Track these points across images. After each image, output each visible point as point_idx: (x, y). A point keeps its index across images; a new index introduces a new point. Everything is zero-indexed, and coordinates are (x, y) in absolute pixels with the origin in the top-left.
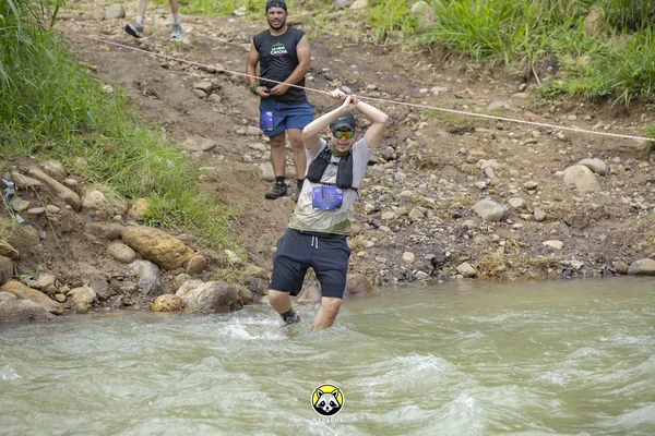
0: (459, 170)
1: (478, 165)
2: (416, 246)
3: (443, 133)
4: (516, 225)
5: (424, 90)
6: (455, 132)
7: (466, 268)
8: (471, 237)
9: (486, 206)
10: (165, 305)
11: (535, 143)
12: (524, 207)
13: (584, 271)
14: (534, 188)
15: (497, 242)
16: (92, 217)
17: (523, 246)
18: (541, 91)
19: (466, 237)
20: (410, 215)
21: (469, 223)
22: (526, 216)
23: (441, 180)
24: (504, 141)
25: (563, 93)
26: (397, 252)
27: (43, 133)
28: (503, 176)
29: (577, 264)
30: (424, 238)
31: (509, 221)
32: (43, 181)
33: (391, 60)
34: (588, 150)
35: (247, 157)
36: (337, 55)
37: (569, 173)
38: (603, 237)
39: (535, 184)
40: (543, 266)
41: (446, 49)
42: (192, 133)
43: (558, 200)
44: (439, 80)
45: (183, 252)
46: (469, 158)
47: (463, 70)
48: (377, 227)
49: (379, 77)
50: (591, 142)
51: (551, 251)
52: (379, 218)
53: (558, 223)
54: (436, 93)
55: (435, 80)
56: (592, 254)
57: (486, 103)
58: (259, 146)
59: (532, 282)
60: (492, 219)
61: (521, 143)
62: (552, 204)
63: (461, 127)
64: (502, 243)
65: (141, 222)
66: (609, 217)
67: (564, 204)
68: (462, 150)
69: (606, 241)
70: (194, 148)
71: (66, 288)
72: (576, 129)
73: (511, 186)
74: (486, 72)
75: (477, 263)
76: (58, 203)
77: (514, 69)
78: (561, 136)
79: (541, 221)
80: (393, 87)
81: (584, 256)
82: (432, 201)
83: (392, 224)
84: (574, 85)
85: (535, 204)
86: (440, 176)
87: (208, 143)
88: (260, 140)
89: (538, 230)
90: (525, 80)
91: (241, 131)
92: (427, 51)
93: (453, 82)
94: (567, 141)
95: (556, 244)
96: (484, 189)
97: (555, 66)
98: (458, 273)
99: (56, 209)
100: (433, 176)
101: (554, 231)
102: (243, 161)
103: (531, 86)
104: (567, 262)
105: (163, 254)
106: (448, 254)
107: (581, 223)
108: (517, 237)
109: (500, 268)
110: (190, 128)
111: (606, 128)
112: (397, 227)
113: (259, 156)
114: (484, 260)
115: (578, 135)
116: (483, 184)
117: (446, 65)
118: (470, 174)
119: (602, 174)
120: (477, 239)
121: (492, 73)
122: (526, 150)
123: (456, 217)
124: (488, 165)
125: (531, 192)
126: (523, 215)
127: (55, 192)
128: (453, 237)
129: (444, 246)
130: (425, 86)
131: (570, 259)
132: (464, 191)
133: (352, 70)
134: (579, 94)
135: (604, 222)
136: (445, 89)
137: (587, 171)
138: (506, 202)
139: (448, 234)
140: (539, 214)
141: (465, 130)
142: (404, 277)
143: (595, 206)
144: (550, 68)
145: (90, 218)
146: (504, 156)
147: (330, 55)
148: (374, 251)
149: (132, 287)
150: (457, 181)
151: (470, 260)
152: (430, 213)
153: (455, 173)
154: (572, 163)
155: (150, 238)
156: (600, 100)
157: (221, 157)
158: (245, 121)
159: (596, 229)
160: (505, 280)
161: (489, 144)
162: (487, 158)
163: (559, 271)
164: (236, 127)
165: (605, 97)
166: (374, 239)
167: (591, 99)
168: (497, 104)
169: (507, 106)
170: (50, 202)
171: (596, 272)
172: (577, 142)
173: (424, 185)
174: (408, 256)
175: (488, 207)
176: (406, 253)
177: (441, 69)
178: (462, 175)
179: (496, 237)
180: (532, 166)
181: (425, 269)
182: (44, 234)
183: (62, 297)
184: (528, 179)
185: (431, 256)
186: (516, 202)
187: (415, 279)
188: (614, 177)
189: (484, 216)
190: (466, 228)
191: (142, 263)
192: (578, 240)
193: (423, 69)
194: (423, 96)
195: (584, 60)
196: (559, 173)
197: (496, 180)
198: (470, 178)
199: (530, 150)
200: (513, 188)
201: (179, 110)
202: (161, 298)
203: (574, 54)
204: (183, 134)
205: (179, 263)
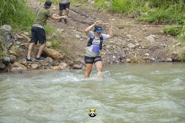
0: (122, 37)
1: (127, 36)
2: (116, 54)
3: (117, 29)
4: (138, 50)
5: (110, 20)
6: (120, 28)
7: (128, 60)
8: (128, 52)
9: (131, 45)
10: (56, 69)
11: (138, 31)
12: (139, 46)
13: (155, 61)
14: (141, 41)
15: (134, 54)
16: (36, 46)
17: (140, 55)
18: (137, 20)
19: (127, 52)
20: (113, 47)
21: (127, 49)
22: (140, 48)
23: (118, 39)
24: (131, 30)
25: (142, 20)
26: (111, 56)
27: (24, 26)
28: (133, 38)
29: (154, 59)
30: (117, 53)
31: (136, 49)
32: (24, 37)
33: (101, 14)
34: (150, 33)
35: (72, 33)
36: (89, 12)
37: (148, 38)
38: (158, 53)
39: (141, 40)
40: (146, 60)
41: (113, 11)
42: (58, 28)
43: (147, 44)
44: (113, 18)
45: (60, 55)
46: (124, 34)
47: (118, 16)
48: (105, 50)
49: (99, 17)
50: (151, 31)
51: (147, 56)
52: (106, 48)
53: (148, 49)
54: (113, 20)
55: (112, 18)
56: (156, 57)
57: (126, 22)
58: (75, 31)
59: (144, 63)
60: (132, 48)
61: (135, 31)
62: (146, 45)
63: (121, 27)
64: (136, 54)
65: (48, 48)
66: (159, 48)
67: (148, 45)
68: (122, 32)
69: (159, 54)
70: (59, 31)
71: (30, 64)
72: (147, 28)
73: (135, 41)
74: (123, 16)
75: (131, 59)
76: (28, 42)
77: (129, 15)
78: (144, 30)
79: (144, 49)
80: (103, 19)
81: (155, 57)
82: (118, 44)
83: (109, 49)
84: (145, 19)
85: (142, 45)
86: (118, 38)
87: (63, 30)
88: (74, 29)
89: (143, 51)
90: (133, 18)
91: (70, 27)
92: (109, 12)
93: (116, 18)
94: (145, 31)
95: (148, 54)
96: (129, 41)
97: (140, 15)
98: (126, 61)
99: (27, 44)
100: (116, 38)
101: (147, 51)
102: (71, 34)
103: (134, 19)
104: (151, 59)
105: (54, 56)
106: (123, 56)
107: (153, 49)
108: (139, 52)
109: (137, 60)
110: (58, 27)
111: (153, 28)
112: (110, 50)
113: (75, 33)
114: (132, 58)
115: (147, 30)
116: (129, 40)
117: (114, 15)
118: (125, 38)
119: (155, 38)
120: (130, 53)
121: (125, 16)
122: (137, 33)
123: (124, 48)
124: (129, 36)
125: (140, 42)
126: (139, 47)
127: (27, 40)
128: (124, 52)
129: (122, 55)
130: (110, 19)
131: (151, 58)
132: (125, 42)
133: (93, 15)
134: (146, 21)
135: (158, 49)
136: (115, 19)
137: (152, 37)
138: (135, 44)
139: (123, 52)
140: (143, 47)
141: (122, 28)
142: (114, 62)
143: (155, 45)
144: (138, 15)
145: (35, 47)
146: (132, 34)
147: (87, 12)
148: (106, 56)
149: (47, 65)
150: (122, 40)
151: (129, 58)
152: (118, 47)
153: (121, 37)
154: (148, 36)
155: (51, 51)
156: (151, 22)
157: (66, 33)
158: (70, 25)
159: (156, 51)
160: (138, 63)
161: (128, 31)
162: (128, 34)
163: (150, 61)
164: (68, 27)
165: (152, 22)
166: (105, 53)
167: (149, 22)
168: (128, 23)
169: (130, 23)
170: (25, 42)
171: (158, 61)
172: (148, 31)
173: (115, 40)
174: (114, 57)
175: (131, 46)
176: (114, 56)
177: (113, 15)
178: (123, 38)
179: (134, 52)
180: (139, 36)
181: (118, 60)
182: (24, 50)
183: (29, 67)
184: (139, 39)
185: (119, 57)
186: (137, 44)
187: (116, 63)
188: (158, 39)
189: (130, 47)
190: (127, 50)
191: (49, 58)
192: (153, 54)
193: (109, 15)
194: (110, 21)
195: (146, 13)
196: (145, 38)
197: (131, 39)
198: (125, 39)
199: (138, 33)
200: (136, 41)
201: (55, 23)
202: (55, 67)
203: (143, 12)
204: (56, 28)
205: (58, 58)
